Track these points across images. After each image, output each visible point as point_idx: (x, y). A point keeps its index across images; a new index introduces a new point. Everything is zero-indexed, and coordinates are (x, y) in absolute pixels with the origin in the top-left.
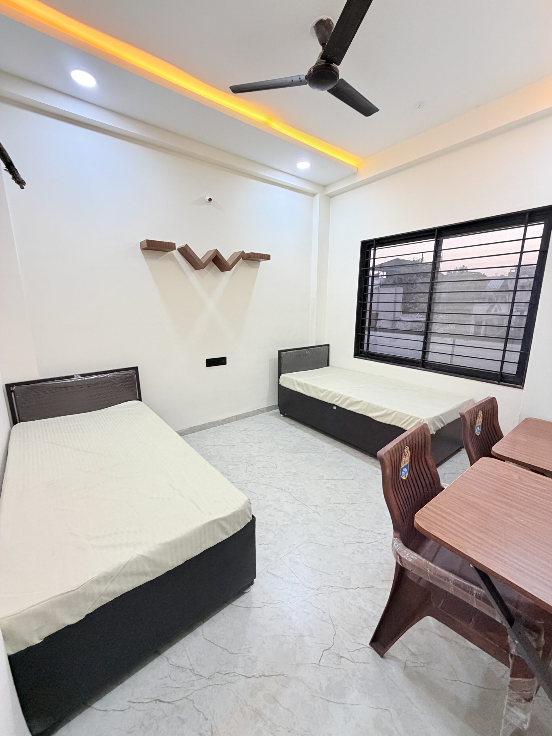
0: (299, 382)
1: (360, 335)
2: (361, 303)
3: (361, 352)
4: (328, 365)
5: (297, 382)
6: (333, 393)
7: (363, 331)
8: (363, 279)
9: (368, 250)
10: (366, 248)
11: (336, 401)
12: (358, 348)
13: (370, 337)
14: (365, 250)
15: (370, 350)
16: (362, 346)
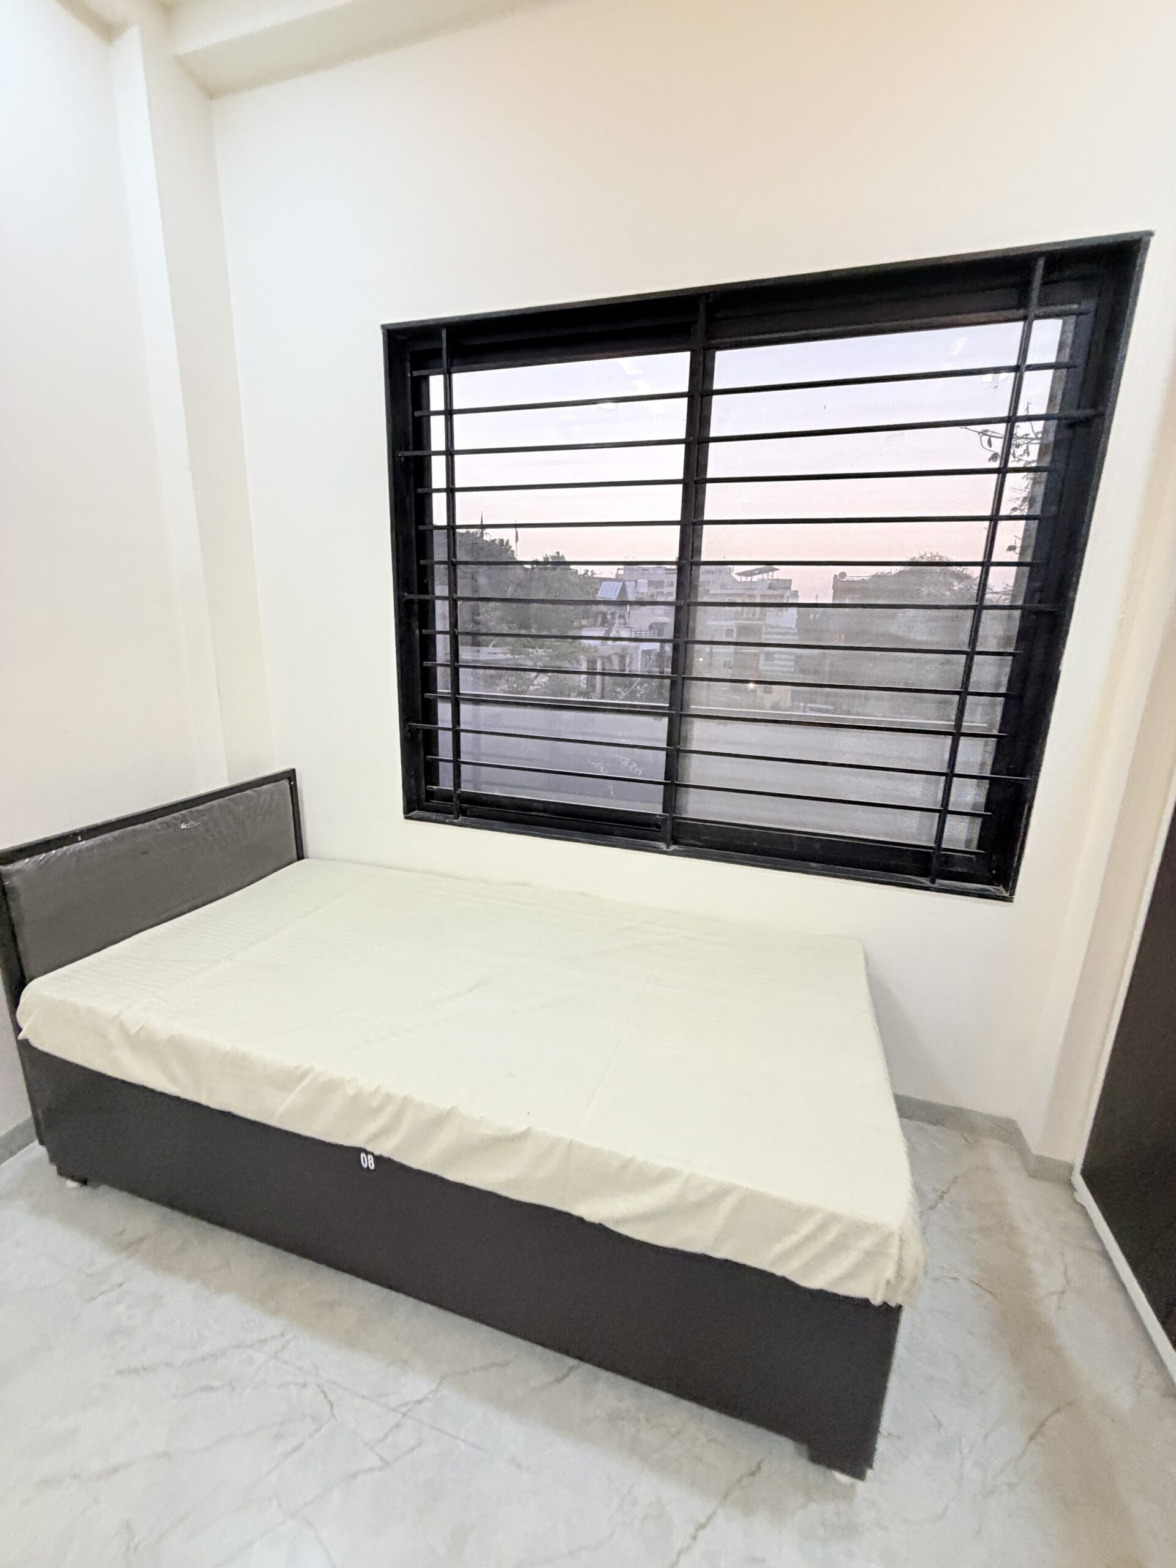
0: (133, 1031)
1: (418, 730)
2: (411, 601)
3: (430, 795)
4: (300, 856)
5: (123, 1029)
6: (351, 1092)
7: (429, 713)
8: (410, 501)
9: (416, 373)
10: (408, 365)
11: (375, 1136)
12: (417, 779)
13: (462, 734)
14: (405, 376)
15: (466, 788)
16: (431, 772)
